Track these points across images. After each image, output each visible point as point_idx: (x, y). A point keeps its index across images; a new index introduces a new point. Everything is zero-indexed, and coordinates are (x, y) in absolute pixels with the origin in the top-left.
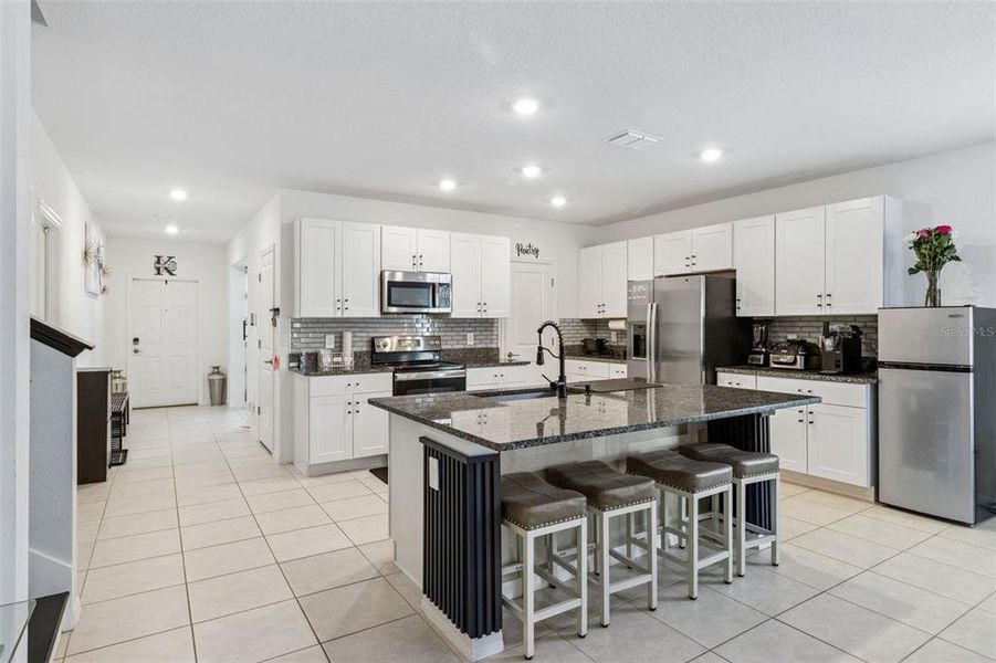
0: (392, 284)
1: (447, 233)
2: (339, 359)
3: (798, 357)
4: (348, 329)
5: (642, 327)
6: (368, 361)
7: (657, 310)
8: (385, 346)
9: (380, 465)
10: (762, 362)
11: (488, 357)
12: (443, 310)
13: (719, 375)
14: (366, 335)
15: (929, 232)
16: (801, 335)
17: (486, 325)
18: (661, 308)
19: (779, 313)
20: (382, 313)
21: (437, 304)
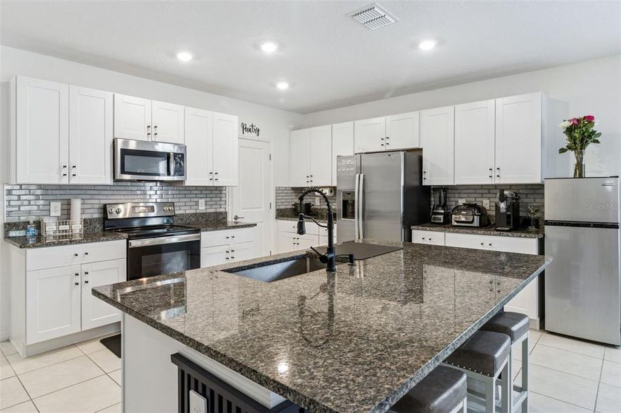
0: (125, 152)
1: (180, 108)
2: (67, 227)
3: (475, 217)
4: (76, 196)
5: (351, 193)
6: (99, 227)
7: (364, 180)
8: (118, 212)
9: (112, 333)
10: (442, 221)
11: (218, 221)
12: (176, 178)
13: (413, 231)
14: (97, 202)
15: (578, 120)
16: (468, 199)
17: (215, 192)
18: (366, 178)
19: (457, 183)
20: (115, 180)
21: (172, 172)
